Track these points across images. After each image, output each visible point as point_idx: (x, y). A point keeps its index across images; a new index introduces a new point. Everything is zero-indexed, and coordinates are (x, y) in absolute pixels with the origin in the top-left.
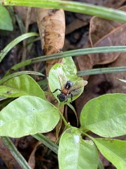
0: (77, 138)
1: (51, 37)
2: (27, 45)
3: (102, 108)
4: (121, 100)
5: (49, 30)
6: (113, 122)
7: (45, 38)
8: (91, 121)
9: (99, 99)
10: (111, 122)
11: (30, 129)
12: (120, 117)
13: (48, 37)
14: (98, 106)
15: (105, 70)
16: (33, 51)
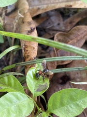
3: (62, 98)
4: (74, 93)
5: (27, 44)
6: (69, 107)
7: (24, 49)
8: (55, 107)
9: (60, 92)
10: (68, 107)
11: (15, 115)
12: (73, 104)
13: (27, 49)
14: (59, 97)
15: (64, 70)
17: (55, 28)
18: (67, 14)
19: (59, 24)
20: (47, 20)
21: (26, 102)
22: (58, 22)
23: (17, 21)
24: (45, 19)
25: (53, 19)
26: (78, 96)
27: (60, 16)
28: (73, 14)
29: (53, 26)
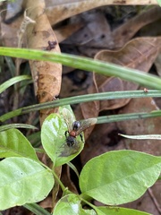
0: (76, 207)
1: (45, 81)
2: (19, 89)
3: (106, 168)
4: (128, 159)
5: (43, 72)
6: (120, 185)
7: (38, 81)
8: (92, 185)
9: (102, 157)
10: (117, 185)
11: (17, 198)
12: (128, 179)
13: (42, 81)
14: (100, 167)
15: (112, 118)
16: (28, 95)
17: (96, 44)
18: (119, 19)
19: (103, 37)
20: (82, 29)
21: (39, 176)
22: (101, 33)
23: (23, 31)
24: (77, 28)
25: (92, 27)
26: (137, 164)
27: (106, 22)
28: (129, 18)
29: (93, 41)
